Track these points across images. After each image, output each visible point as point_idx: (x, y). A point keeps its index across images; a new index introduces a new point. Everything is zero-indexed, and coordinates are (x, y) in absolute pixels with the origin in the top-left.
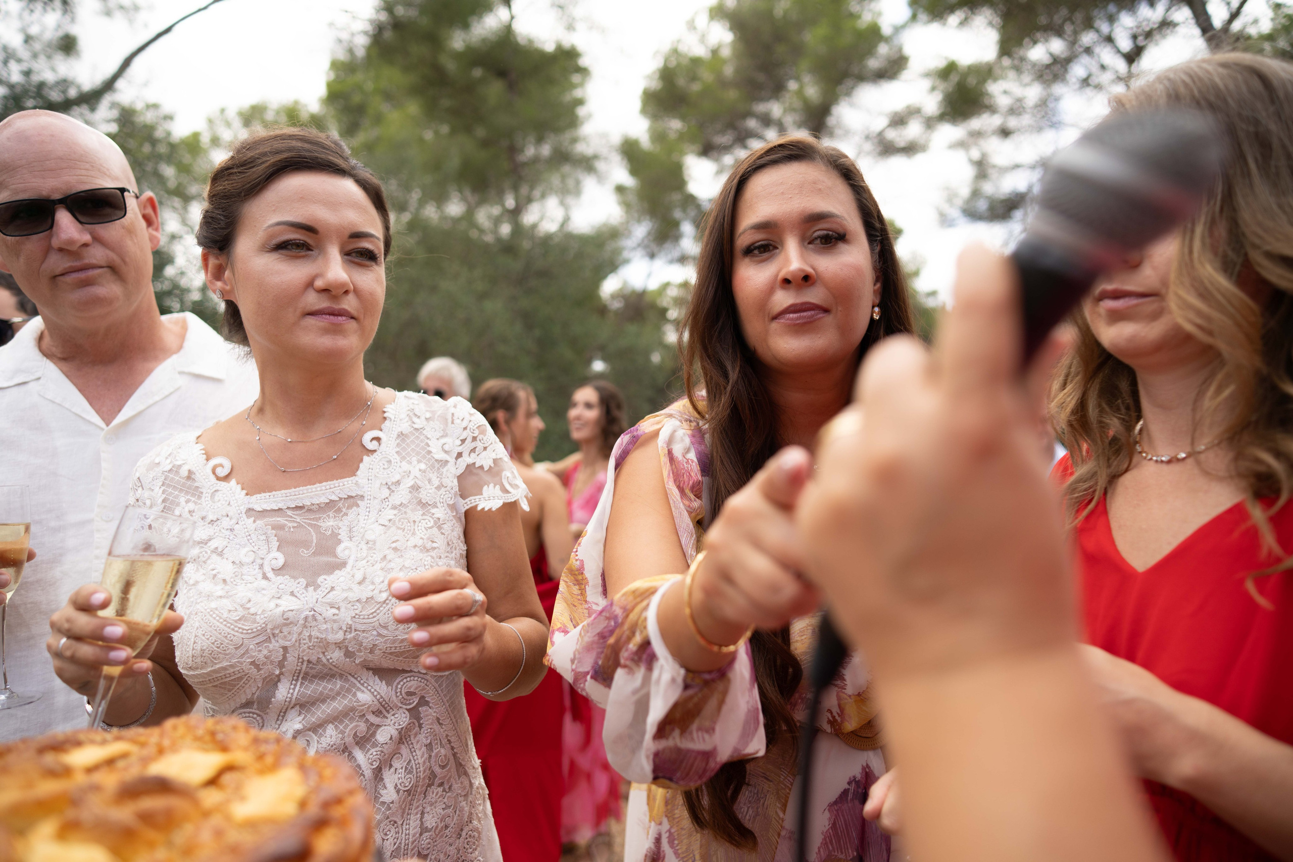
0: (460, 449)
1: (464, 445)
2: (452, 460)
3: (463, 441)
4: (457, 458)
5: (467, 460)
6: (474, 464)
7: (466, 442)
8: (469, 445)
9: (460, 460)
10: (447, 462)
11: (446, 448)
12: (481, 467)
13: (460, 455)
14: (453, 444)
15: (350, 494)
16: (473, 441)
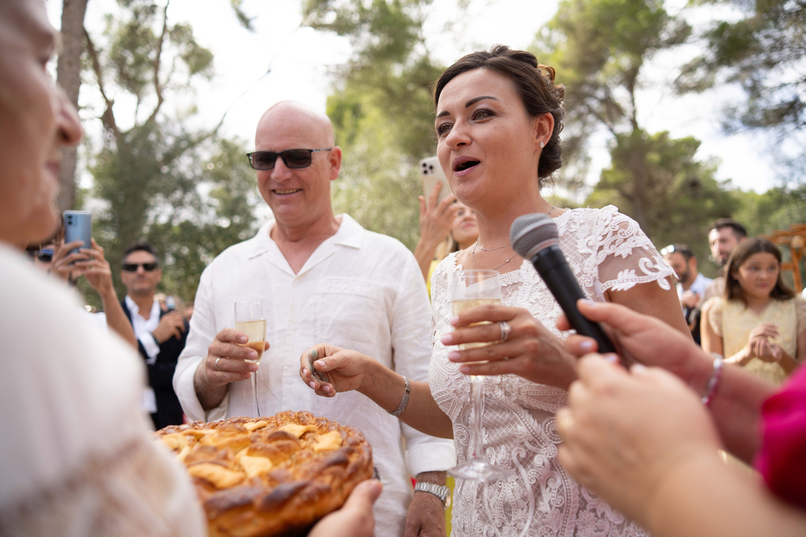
0: (601, 244)
1: (605, 240)
2: (594, 253)
3: (605, 236)
4: (598, 251)
5: (607, 251)
6: (613, 254)
7: (608, 236)
8: (609, 239)
9: (600, 252)
10: (590, 254)
11: (590, 244)
12: (620, 256)
13: (601, 248)
14: (596, 240)
15: (514, 282)
16: (613, 235)
